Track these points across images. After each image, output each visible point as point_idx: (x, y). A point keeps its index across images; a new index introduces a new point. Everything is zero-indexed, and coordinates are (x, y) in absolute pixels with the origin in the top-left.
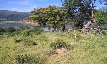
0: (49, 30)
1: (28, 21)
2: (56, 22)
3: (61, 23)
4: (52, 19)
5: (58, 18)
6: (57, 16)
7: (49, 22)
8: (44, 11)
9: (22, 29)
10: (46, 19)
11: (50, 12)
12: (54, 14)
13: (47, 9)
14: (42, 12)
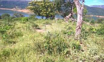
0: (42, 18)
1: (21, 9)
2: (48, 13)
3: (51, 14)
4: (45, 10)
5: (49, 10)
6: (49, 8)
7: (42, 12)
8: (39, 4)
9: (16, 17)
10: (41, 10)
11: (43, 5)
12: (46, 6)
13: (41, 2)
14: (38, 4)
